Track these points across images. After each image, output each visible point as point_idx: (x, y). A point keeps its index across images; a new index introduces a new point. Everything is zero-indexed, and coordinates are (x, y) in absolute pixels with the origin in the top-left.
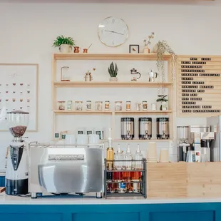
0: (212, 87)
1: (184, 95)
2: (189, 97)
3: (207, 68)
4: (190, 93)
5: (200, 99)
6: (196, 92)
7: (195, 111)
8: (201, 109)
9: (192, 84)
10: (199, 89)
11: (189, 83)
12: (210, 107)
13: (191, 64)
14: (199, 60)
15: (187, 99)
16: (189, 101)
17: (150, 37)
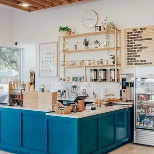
0: (146, 47)
1: (128, 54)
2: (132, 55)
3: (144, 35)
4: (132, 52)
5: (139, 56)
6: (137, 52)
7: (135, 64)
8: (139, 62)
9: (133, 47)
10: (138, 49)
11: (132, 46)
12: (145, 61)
13: (134, 34)
14: (139, 30)
15: (130, 56)
16: (132, 57)
17: (105, 20)
